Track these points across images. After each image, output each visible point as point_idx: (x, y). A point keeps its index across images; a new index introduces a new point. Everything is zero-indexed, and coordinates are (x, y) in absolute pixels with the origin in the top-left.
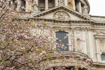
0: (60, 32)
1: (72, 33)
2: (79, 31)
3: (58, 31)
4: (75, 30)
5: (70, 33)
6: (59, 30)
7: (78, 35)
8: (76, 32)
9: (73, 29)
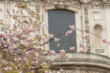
0: (58, 9)
1: (83, 12)
2: (99, 7)
3: (53, 7)
4: (90, 6)
5: (79, 12)
6: (55, 5)
7: (97, 17)
8: (92, 10)
9: (86, 4)
